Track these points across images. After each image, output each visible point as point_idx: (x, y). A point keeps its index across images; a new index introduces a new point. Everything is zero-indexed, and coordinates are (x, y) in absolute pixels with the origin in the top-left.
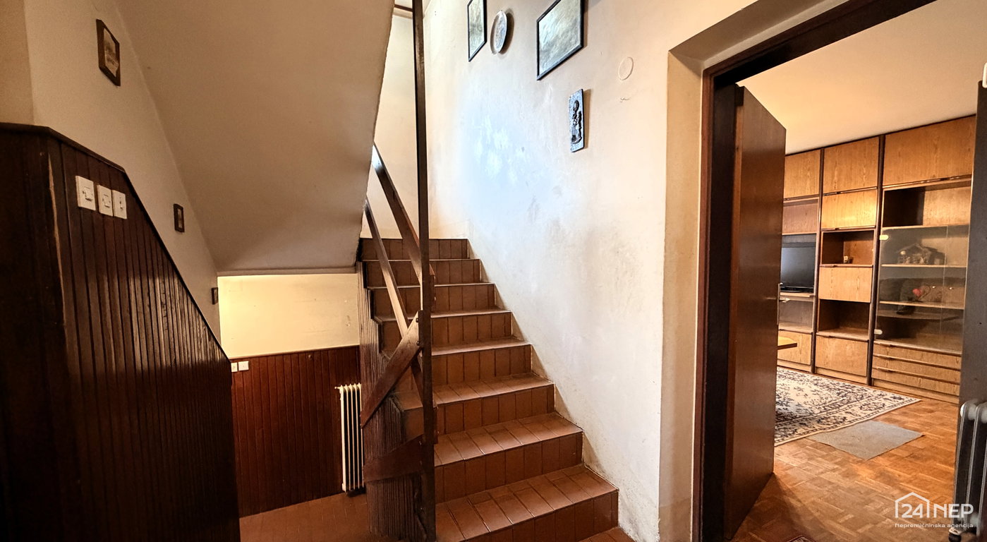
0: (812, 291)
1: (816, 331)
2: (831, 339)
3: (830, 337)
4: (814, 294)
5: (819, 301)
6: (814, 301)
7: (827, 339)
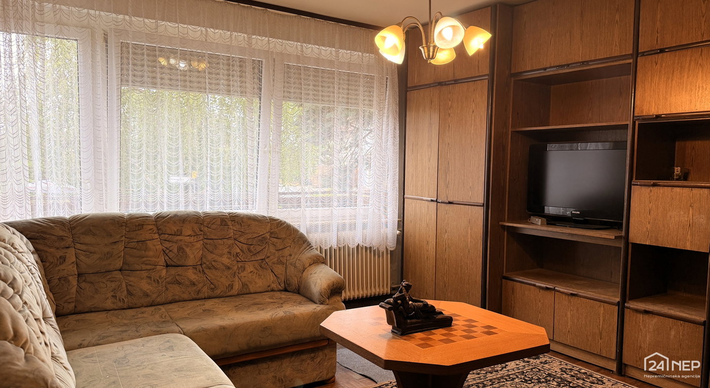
0: (619, 226)
1: (624, 300)
2: (646, 317)
3: (646, 312)
4: (623, 234)
5: (630, 246)
6: (622, 245)
7: (641, 316)
